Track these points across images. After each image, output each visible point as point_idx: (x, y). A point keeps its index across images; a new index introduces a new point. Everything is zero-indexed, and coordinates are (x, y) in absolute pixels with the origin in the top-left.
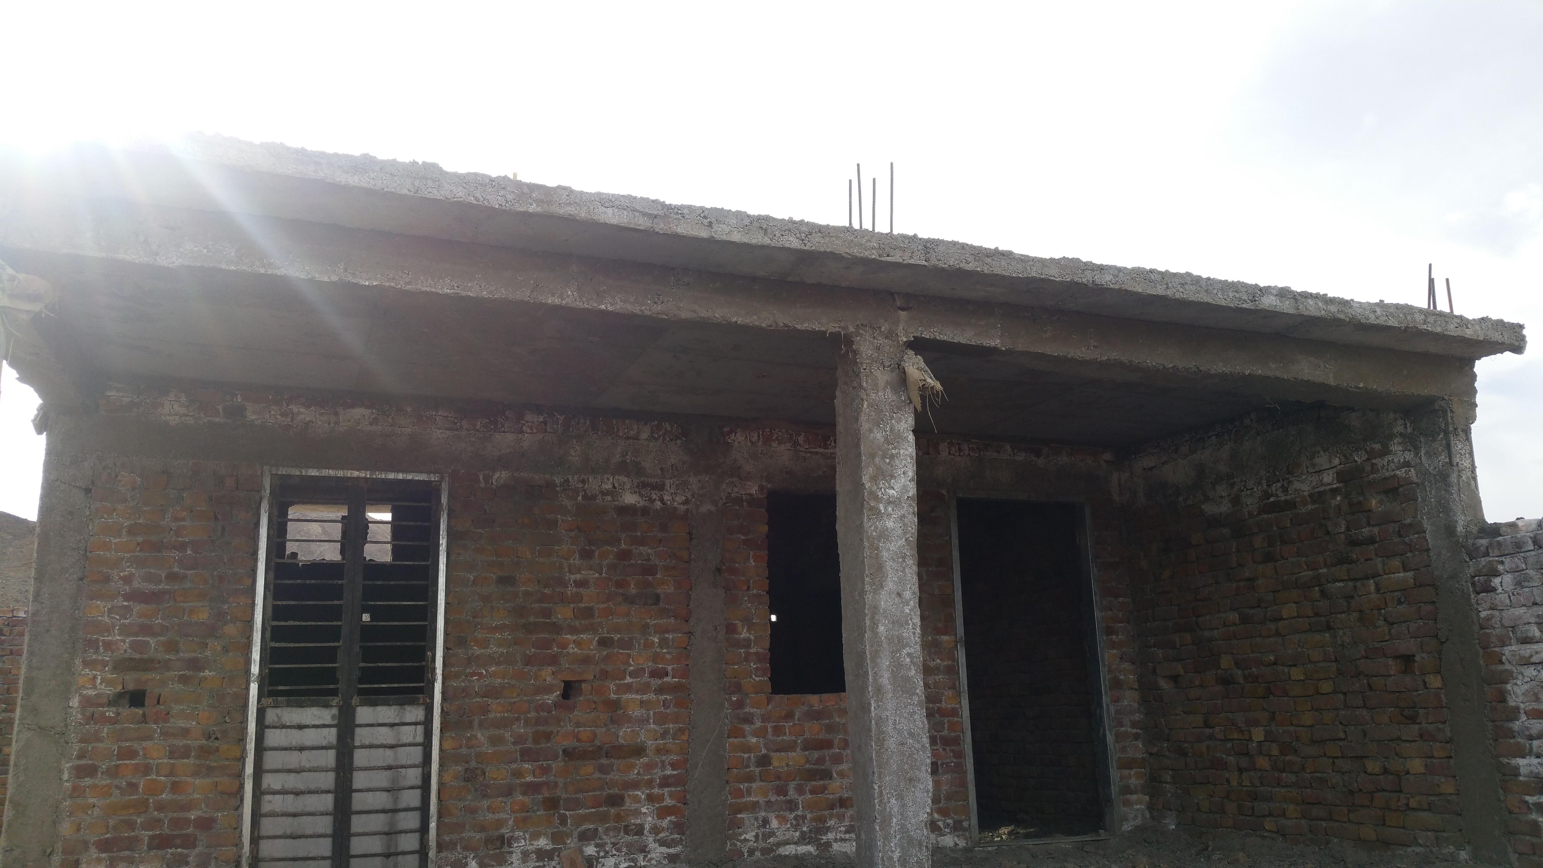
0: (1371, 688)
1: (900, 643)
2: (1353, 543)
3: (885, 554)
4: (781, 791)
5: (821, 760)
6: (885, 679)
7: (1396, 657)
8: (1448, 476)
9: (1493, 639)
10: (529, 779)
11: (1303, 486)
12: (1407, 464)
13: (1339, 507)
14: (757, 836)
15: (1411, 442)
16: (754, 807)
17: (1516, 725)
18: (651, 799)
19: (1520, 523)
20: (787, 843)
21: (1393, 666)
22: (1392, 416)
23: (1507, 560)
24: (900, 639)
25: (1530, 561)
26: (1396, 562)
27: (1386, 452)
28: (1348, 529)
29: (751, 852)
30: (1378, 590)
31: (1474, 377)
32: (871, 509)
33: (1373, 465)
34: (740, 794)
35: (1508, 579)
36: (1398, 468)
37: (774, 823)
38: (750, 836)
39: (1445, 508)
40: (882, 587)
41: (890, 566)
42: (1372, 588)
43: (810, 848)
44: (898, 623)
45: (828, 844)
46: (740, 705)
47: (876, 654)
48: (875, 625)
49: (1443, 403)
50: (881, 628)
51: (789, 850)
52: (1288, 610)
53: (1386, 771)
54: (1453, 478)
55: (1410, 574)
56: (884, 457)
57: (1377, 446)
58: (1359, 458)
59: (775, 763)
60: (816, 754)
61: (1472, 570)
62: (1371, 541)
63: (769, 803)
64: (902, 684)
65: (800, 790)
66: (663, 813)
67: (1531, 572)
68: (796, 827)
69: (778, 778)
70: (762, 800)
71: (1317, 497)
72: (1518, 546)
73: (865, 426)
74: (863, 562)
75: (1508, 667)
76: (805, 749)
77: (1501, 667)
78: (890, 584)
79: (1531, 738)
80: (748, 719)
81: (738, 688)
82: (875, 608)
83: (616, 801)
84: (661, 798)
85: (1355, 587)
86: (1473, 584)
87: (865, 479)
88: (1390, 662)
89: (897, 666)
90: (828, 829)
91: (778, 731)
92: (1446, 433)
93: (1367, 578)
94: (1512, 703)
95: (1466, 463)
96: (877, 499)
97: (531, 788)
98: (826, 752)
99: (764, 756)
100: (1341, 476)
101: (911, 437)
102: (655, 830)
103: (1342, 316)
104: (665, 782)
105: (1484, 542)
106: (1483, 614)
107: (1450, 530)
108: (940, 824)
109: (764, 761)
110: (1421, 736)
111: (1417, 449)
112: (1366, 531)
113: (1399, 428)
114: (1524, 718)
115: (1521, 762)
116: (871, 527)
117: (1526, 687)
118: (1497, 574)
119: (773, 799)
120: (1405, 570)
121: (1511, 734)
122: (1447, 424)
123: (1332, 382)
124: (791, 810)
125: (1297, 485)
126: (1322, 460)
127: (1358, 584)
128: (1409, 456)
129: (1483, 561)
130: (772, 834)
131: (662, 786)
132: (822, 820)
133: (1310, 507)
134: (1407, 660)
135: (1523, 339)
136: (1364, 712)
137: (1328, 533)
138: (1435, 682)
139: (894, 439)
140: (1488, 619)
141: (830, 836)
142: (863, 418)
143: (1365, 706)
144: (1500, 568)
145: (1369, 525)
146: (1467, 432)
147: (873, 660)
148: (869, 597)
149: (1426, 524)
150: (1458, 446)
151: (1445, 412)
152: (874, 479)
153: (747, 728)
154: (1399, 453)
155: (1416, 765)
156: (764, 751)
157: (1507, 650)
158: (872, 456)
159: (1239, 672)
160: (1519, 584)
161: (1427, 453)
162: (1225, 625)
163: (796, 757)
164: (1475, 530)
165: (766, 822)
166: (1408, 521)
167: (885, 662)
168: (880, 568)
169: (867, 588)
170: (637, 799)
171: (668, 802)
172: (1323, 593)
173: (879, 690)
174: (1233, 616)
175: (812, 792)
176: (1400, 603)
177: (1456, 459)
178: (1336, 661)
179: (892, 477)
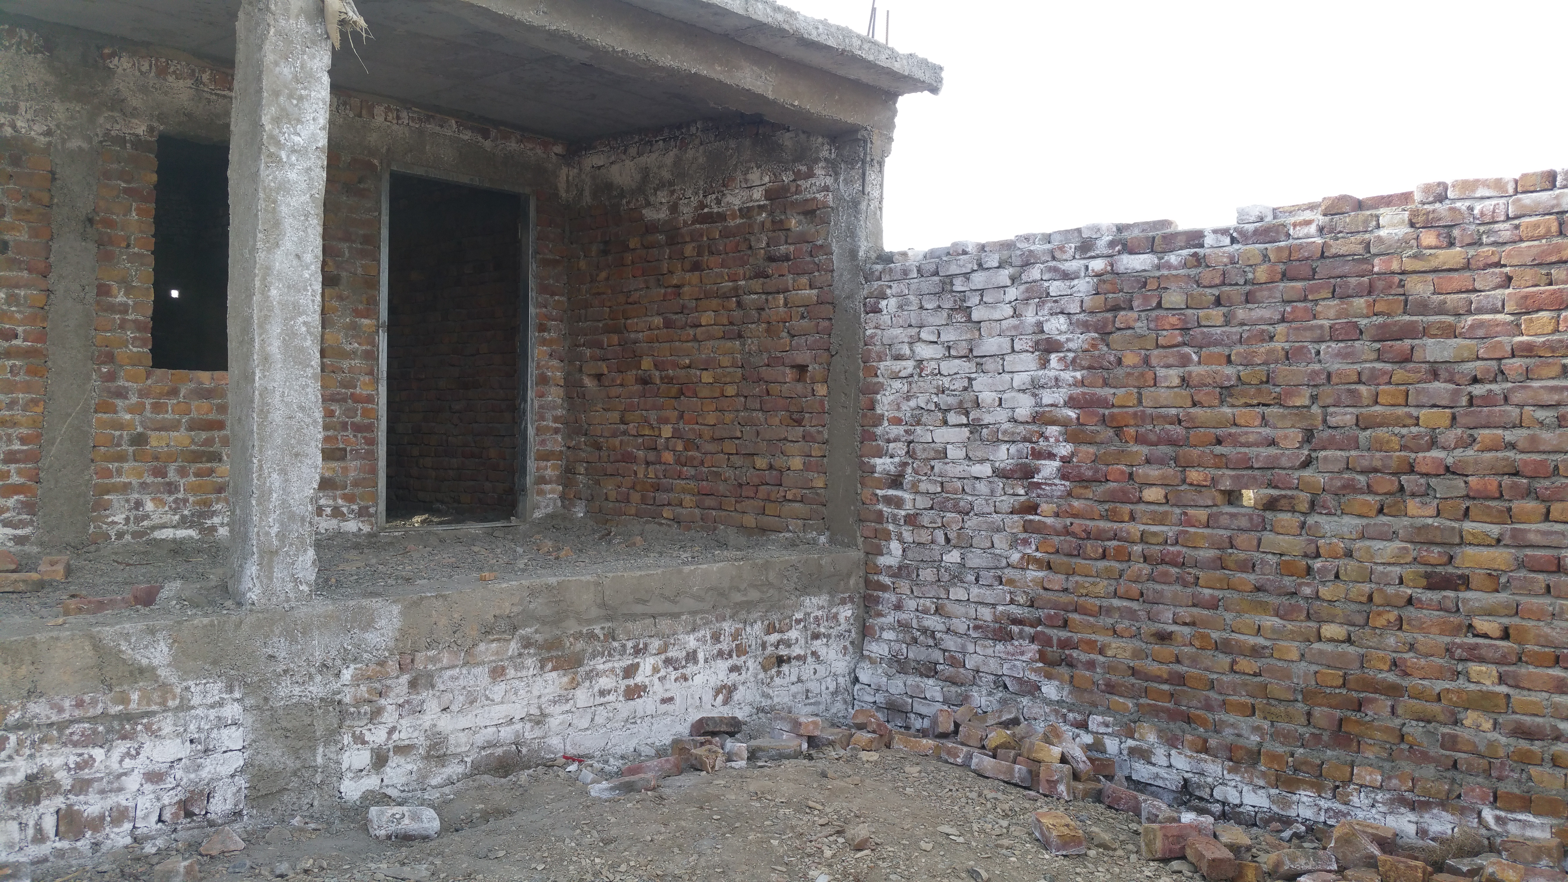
0: (768, 394)
1: (297, 310)
2: (771, 259)
3: (284, 210)
4: (160, 472)
5: (209, 442)
6: (275, 348)
7: (792, 367)
8: (859, 203)
9: (874, 355)
11: (735, 200)
12: (826, 189)
13: (763, 224)
14: (127, 519)
15: (833, 168)
16: (126, 488)
17: (879, 430)
19: (910, 253)
20: (163, 526)
21: (789, 374)
22: (820, 140)
23: (894, 285)
24: (296, 306)
25: (913, 287)
26: (804, 280)
27: (810, 175)
28: (768, 245)
29: (120, 535)
30: (786, 304)
31: (894, 112)
32: (271, 155)
33: (798, 186)
34: (109, 474)
35: (893, 302)
36: (819, 192)
37: (149, 506)
38: (119, 518)
39: (852, 233)
40: (277, 245)
41: (289, 223)
42: (782, 302)
43: (192, 533)
44: (293, 287)
45: (213, 529)
46: (111, 377)
47: (265, 320)
48: (266, 287)
49: (865, 133)
50: (274, 292)
51: (167, 534)
52: (707, 318)
53: (771, 467)
54: (863, 206)
55: (815, 292)
56: (290, 96)
57: (804, 169)
58: (787, 178)
59: (154, 443)
60: (204, 435)
61: (865, 292)
62: (786, 258)
63: (144, 486)
64: (294, 354)
65: (182, 472)
67: (912, 298)
68: (175, 511)
69: (156, 458)
70: (135, 481)
71: (746, 212)
72: (905, 272)
73: (270, 57)
74: (256, 215)
75: (881, 379)
76: (190, 429)
77: (875, 380)
78: (288, 244)
79: (889, 441)
80: (121, 394)
81: (110, 358)
82: (268, 269)
85: (767, 300)
86: (865, 305)
87: (265, 120)
88: (788, 370)
89: (289, 335)
90: (214, 514)
91: (157, 408)
92: (864, 162)
93: (778, 293)
94: (879, 411)
95: (876, 194)
96: (278, 143)
98: (216, 433)
99: (140, 435)
100: (769, 195)
101: (326, 80)
103: (786, 27)
105: (879, 267)
106: (868, 333)
107: (853, 254)
108: (345, 510)
109: (139, 440)
110: (804, 437)
111: (837, 174)
112: (783, 248)
113: (824, 153)
114: (886, 423)
115: (878, 461)
116: (268, 176)
117: (892, 397)
118: (884, 297)
119: (148, 481)
120: (811, 287)
121: (874, 437)
122: (865, 154)
123: (771, 96)
124: (170, 493)
125: (729, 199)
126: (754, 176)
127: (770, 297)
128: (829, 181)
129: (876, 284)
130: (147, 517)
132: (207, 503)
133: (738, 221)
134: (802, 369)
135: (940, 81)
136: (760, 414)
137: (750, 248)
138: (821, 390)
139: (305, 78)
140: (872, 337)
141: (216, 520)
142: (268, 47)
143: (761, 410)
144: (888, 291)
145: (786, 243)
146: (881, 164)
147: (261, 326)
148: (261, 256)
149: (835, 248)
150: (871, 176)
151: (865, 142)
152: (277, 121)
153: (119, 403)
154: (821, 177)
155: (797, 463)
156: (140, 429)
157: (882, 365)
158: (277, 94)
159: (657, 373)
160: (900, 307)
161: (845, 180)
162: (650, 329)
163: (180, 438)
164: (873, 256)
165: (138, 504)
166: (820, 243)
167: (275, 329)
168: (277, 224)
169: (259, 245)
171: (15, 479)
172: (739, 304)
173: (266, 359)
174: (658, 321)
175: (197, 475)
176: (803, 317)
177: (868, 189)
178: (743, 367)
179: (299, 121)
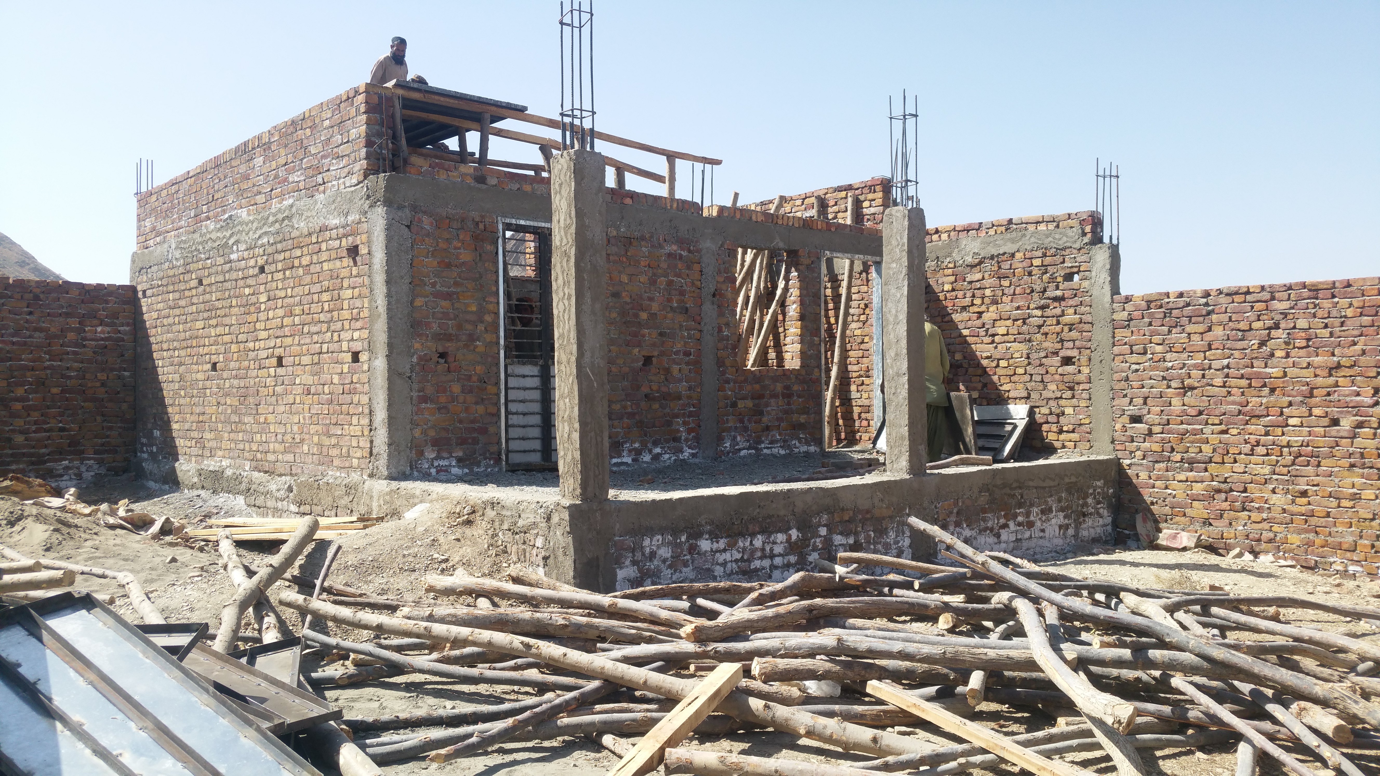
0: (1047, 373)
4: (742, 421)
7: (1064, 358)
9: (1120, 351)
10: (630, 410)
14: (730, 445)
16: (729, 430)
18: (685, 423)
23: (1133, 314)
25: (1146, 315)
26: (1071, 310)
28: (1045, 290)
29: (728, 454)
30: (1058, 324)
34: (723, 422)
35: (1132, 322)
37: (739, 438)
38: (728, 445)
43: (754, 453)
55: (1079, 316)
59: (739, 406)
60: (757, 401)
61: (1114, 317)
63: (736, 428)
65: (749, 421)
66: (689, 431)
68: (748, 441)
69: (740, 414)
70: (732, 426)
75: (1126, 364)
76: (752, 398)
80: (728, 382)
83: (669, 423)
84: (688, 423)
86: (1113, 324)
88: (1061, 359)
91: (741, 387)
97: (631, 415)
98: (762, 400)
99: (735, 402)
102: (687, 440)
104: (691, 414)
106: (1117, 339)
109: (734, 405)
110: (1074, 396)
119: (738, 426)
120: (1076, 314)
124: (746, 431)
130: (738, 444)
131: (689, 417)
132: (759, 437)
134: (1071, 359)
137: (1033, 292)
138: (1086, 370)
141: (763, 446)
153: (726, 385)
156: (734, 399)
163: (749, 403)
165: (735, 438)
170: (678, 424)
171: (692, 425)
175: (755, 422)
176: (1071, 331)
